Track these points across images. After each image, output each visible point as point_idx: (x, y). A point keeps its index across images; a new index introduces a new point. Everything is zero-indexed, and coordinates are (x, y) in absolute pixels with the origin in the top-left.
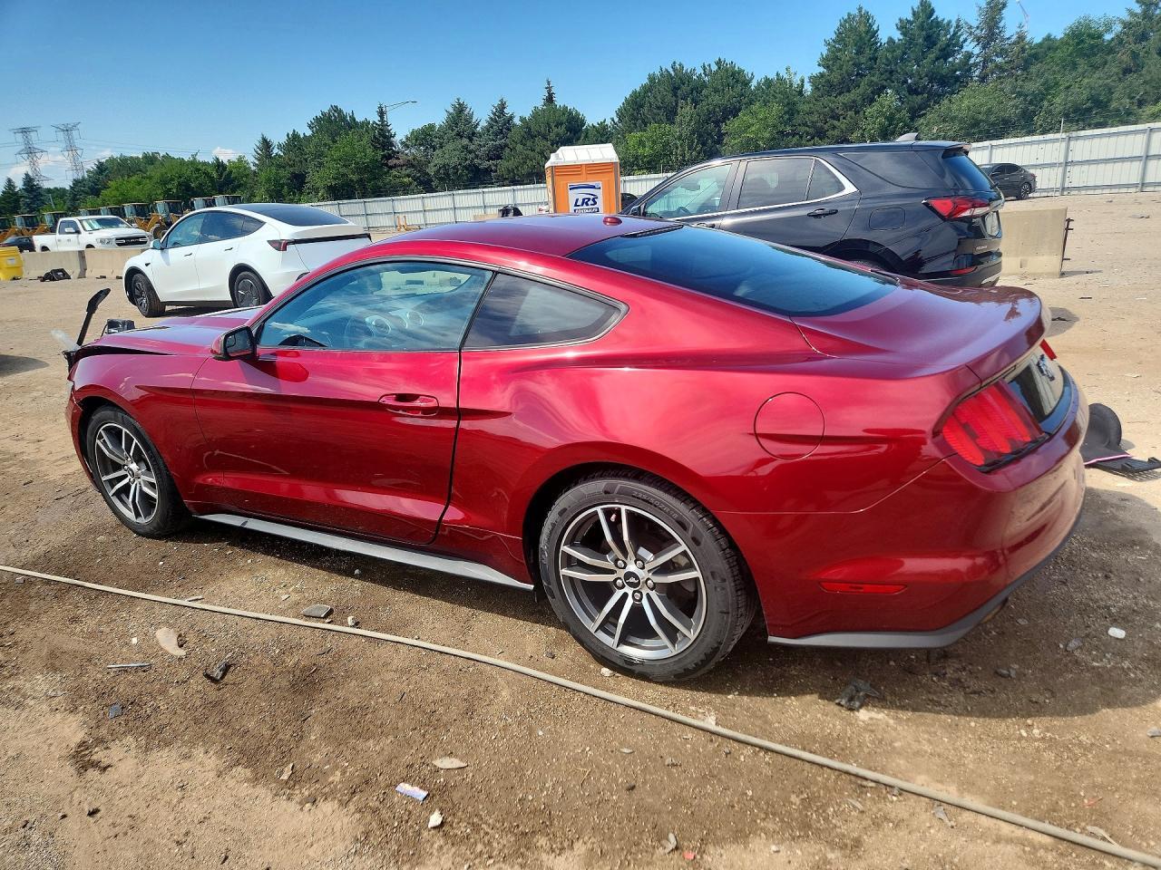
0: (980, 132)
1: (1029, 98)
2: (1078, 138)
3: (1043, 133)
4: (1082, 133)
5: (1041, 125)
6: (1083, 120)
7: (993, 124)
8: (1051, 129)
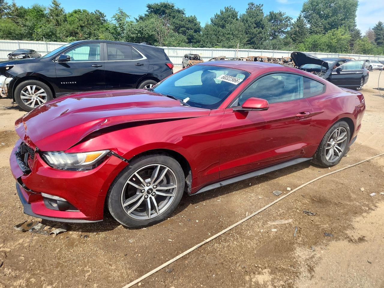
0: (12, 37)
1: (29, 28)
2: (50, 44)
3: (37, 40)
4: (50, 43)
5: (36, 38)
6: (50, 38)
7: (17, 35)
8: (40, 40)
